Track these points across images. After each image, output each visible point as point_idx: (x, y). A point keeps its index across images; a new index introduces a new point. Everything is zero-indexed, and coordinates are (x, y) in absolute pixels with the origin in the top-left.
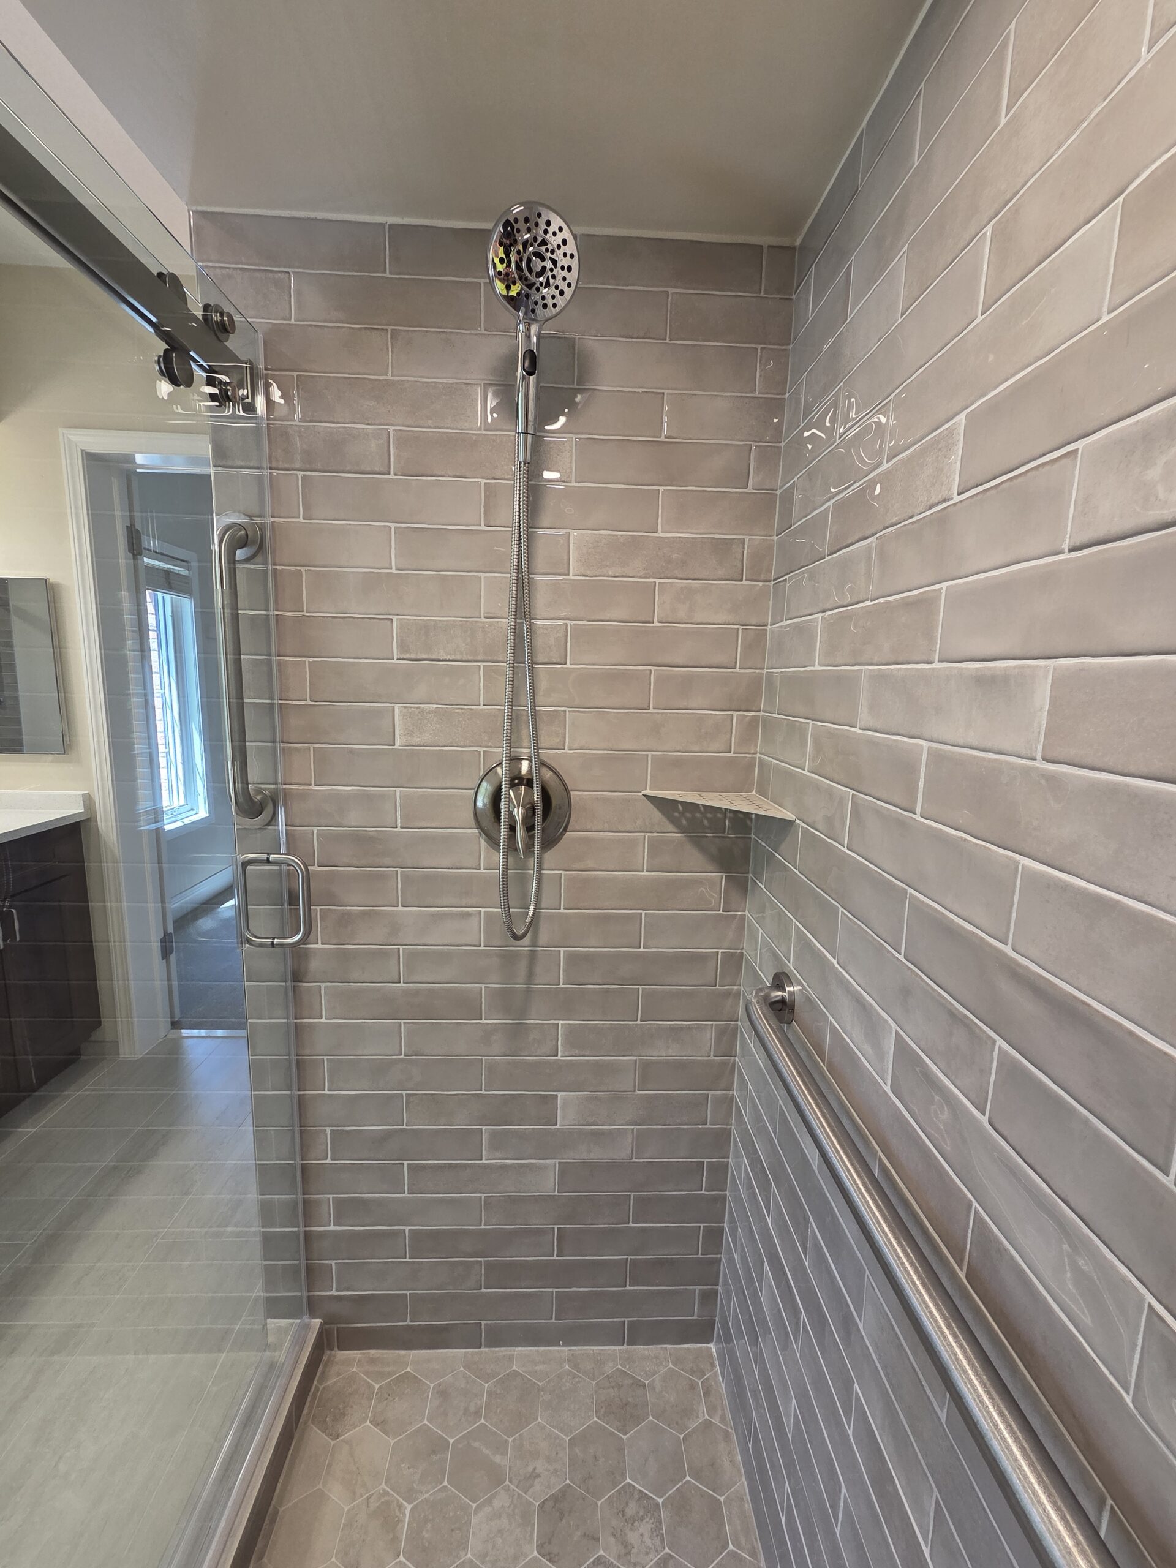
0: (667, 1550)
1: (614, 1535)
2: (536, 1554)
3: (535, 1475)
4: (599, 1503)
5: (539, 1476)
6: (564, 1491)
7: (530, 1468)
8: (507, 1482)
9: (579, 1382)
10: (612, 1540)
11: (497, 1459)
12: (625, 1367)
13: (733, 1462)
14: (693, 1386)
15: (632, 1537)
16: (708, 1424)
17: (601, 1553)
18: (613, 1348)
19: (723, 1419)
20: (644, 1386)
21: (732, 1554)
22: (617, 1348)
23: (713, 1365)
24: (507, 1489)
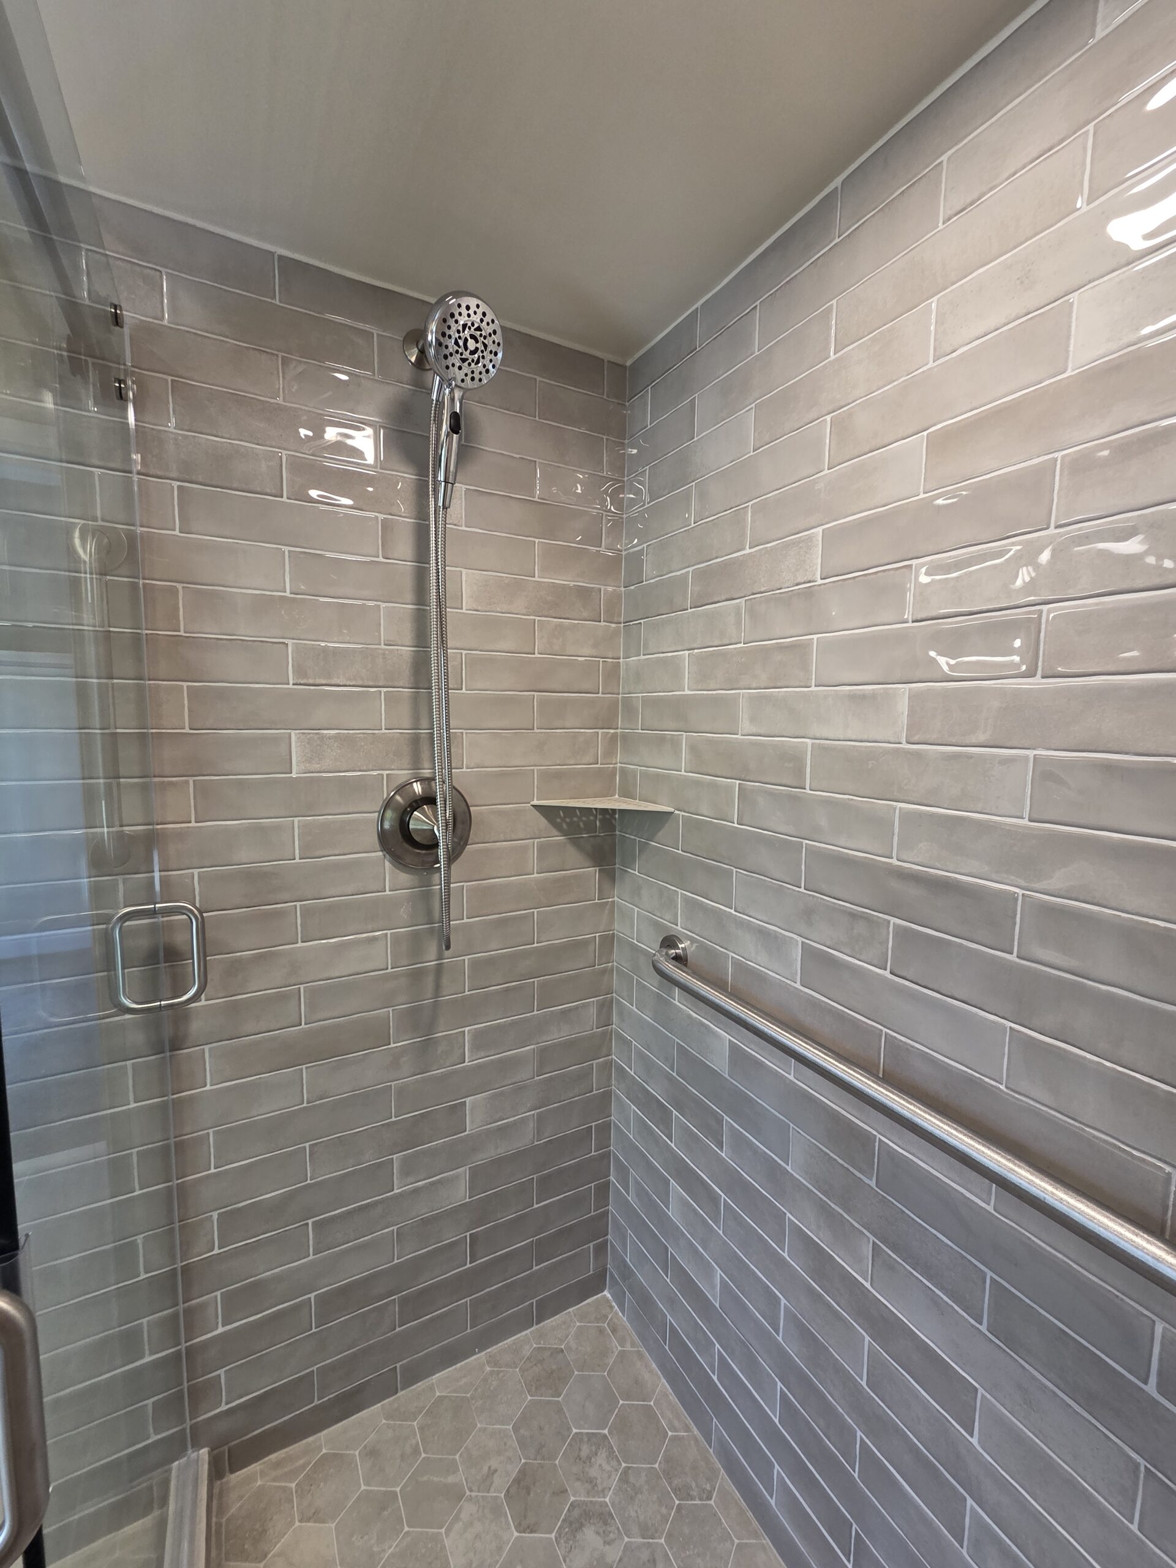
0: (624, 1465)
1: (578, 1479)
2: (516, 1534)
3: (492, 1472)
4: (557, 1462)
5: (496, 1471)
6: (523, 1472)
7: (485, 1469)
8: (468, 1493)
9: (504, 1376)
10: (578, 1484)
11: (451, 1479)
12: (540, 1344)
13: (651, 1371)
14: (601, 1331)
15: (593, 1472)
16: (622, 1355)
17: (572, 1499)
18: (524, 1333)
19: (633, 1344)
20: (562, 1351)
21: (674, 1438)
22: (528, 1331)
23: (612, 1307)
24: (470, 1499)
